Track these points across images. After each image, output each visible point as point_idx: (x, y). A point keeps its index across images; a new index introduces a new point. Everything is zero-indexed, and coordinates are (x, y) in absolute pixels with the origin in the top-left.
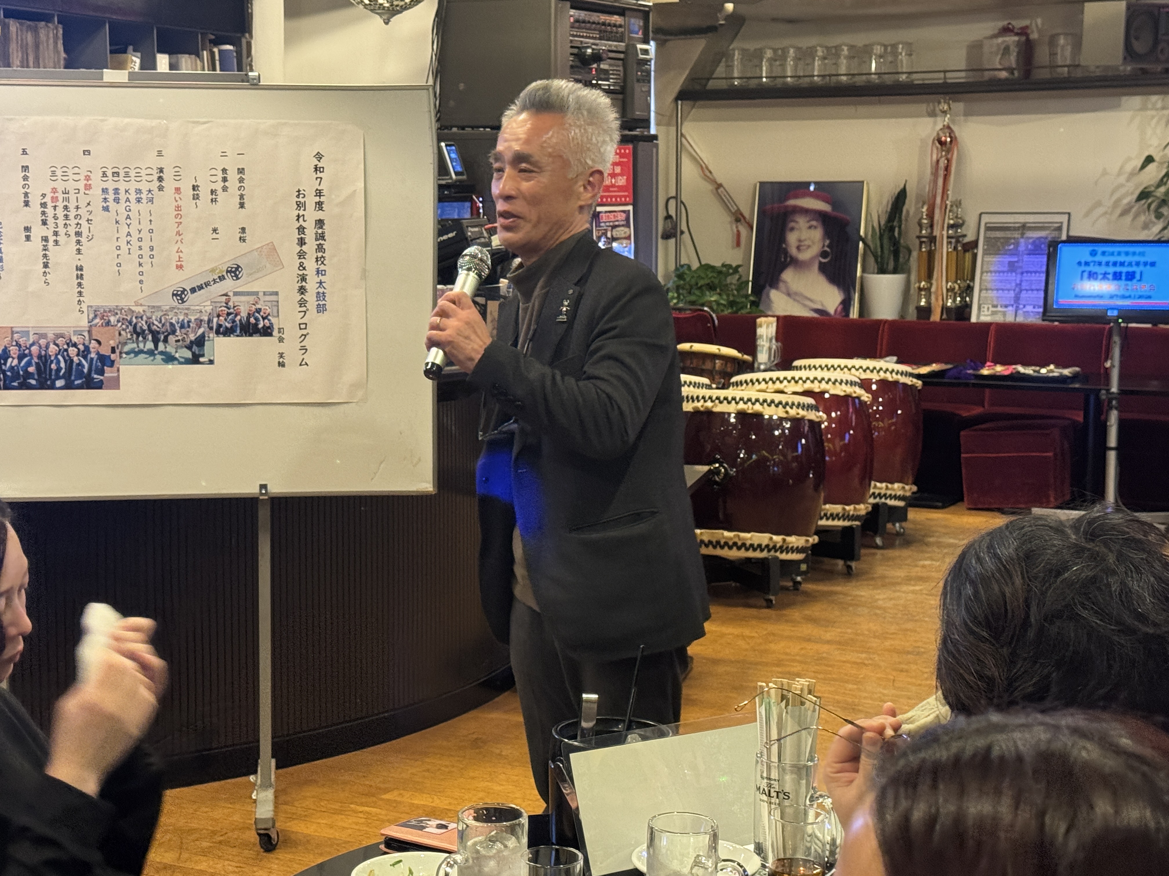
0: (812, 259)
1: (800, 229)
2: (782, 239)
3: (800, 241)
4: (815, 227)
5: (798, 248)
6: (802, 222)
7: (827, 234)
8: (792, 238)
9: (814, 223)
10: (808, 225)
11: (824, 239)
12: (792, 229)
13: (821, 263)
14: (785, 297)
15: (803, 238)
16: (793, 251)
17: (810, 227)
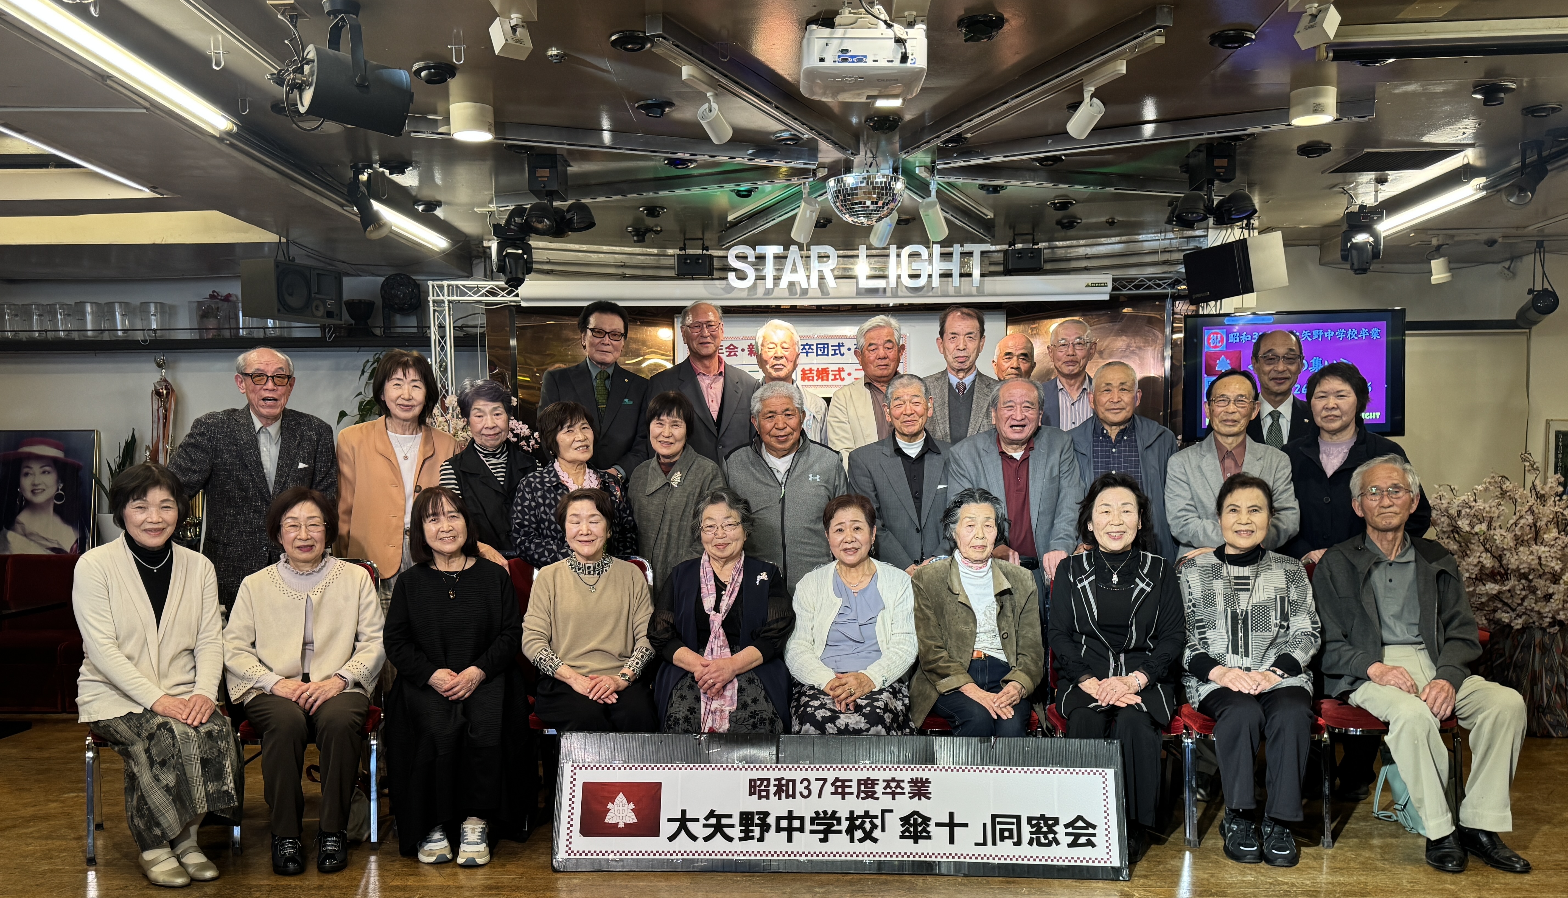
0: (48, 501)
1: (34, 474)
2: (18, 484)
3: (34, 485)
4: (49, 473)
5: (33, 492)
6: (36, 467)
7: (61, 478)
8: (26, 483)
9: (47, 468)
10: (42, 470)
11: (58, 482)
12: (27, 474)
13: (55, 504)
14: (24, 539)
15: (37, 482)
16: (28, 495)
17: (44, 472)
